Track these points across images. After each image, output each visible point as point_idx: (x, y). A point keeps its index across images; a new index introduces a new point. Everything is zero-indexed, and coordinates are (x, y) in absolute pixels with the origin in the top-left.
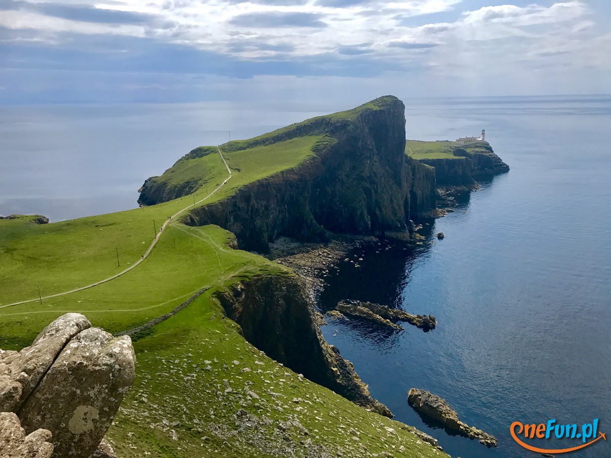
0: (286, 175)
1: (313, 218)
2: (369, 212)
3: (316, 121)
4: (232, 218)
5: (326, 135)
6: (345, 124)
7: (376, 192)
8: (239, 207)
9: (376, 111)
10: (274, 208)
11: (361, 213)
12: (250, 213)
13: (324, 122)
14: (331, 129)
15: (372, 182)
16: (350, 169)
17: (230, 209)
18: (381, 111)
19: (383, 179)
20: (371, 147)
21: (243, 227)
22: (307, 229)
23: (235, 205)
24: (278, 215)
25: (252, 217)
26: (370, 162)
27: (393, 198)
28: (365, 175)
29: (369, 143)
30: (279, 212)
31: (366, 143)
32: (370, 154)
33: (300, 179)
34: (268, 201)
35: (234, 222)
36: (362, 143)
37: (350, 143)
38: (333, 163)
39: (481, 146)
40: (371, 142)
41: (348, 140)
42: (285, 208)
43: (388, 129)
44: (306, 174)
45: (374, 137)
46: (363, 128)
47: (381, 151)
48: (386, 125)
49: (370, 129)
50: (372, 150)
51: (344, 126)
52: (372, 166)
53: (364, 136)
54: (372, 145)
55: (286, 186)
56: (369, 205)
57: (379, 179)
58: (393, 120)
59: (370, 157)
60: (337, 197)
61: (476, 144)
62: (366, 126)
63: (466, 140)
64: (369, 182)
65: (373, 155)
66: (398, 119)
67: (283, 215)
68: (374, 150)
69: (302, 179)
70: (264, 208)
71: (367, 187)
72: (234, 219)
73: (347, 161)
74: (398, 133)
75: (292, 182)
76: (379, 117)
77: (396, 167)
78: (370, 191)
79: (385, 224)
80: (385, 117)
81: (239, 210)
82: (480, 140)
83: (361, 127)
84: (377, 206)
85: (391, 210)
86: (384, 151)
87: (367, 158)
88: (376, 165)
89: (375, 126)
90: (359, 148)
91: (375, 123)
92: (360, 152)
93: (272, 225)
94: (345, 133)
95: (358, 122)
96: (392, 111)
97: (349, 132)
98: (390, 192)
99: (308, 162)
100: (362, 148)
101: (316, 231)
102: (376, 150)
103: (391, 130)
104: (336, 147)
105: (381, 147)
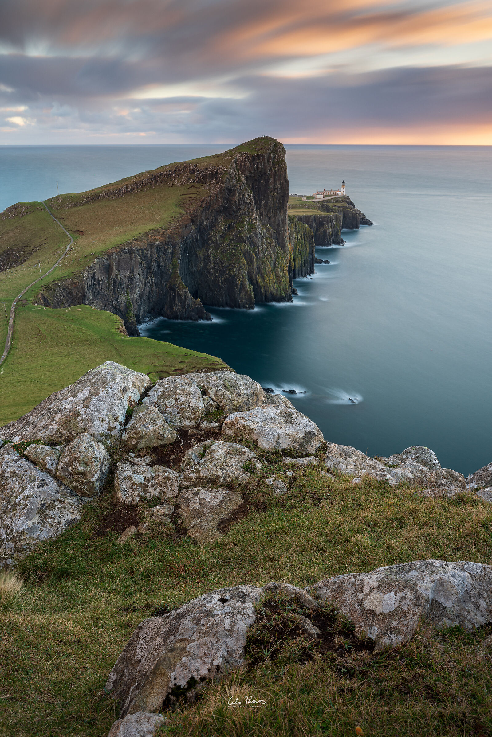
0: (151, 237)
1: (187, 290)
2: (251, 281)
3: (176, 168)
4: (91, 294)
5: (192, 186)
6: (217, 173)
7: (257, 255)
9: (253, 157)
10: (140, 280)
11: (242, 281)
12: (112, 287)
14: (199, 179)
15: (253, 244)
16: (225, 228)
17: (88, 283)
18: (259, 156)
19: (264, 240)
20: (249, 201)
21: (104, 305)
22: (180, 304)
23: (94, 278)
24: (144, 289)
25: (114, 292)
26: (249, 219)
27: (277, 263)
28: (245, 235)
29: (246, 195)
30: (145, 284)
31: (243, 195)
32: (248, 209)
33: (168, 242)
34: (132, 271)
35: (93, 300)
36: (239, 196)
37: (224, 196)
38: (205, 220)
39: (342, 201)
40: (248, 195)
41: (221, 192)
42: (152, 279)
43: (268, 178)
44: (174, 236)
45: (252, 189)
46: (239, 176)
47: (260, 206)
48: (265, 173)
49: (247, 177)
50: (251, 204)
51: (215, 175)
52: (252, 225)
53: (240, 187)
54: (251, 199)
55: (151, 251)
56: (249, 273)
57: (260, 240)
58: (274, 167)
59: (249, 213)
60: (211, 263)
61: (336, 198)
62: (242, 175)
63: (325, 194)
64: (248, 243)
65: (252, 210)
66: (279, 166)
67: (150, 288)
68: (253, 205)
69: (170, 242)
70: (127, 281)
71: (247, 250)
72: (94, 295)
73: (221, 219)
74: (280, 184)
75: (159, 246)
76: (257, 163)
77: (279, 225)
78: (251, 255)
79: (268, 294)
80: (265, 163)
81: (99, 284)
82: (340, 194)
83: (237, 176)
84: (259, 273)
85: (275, 277)
86: (264, 206)
87: (245, 214)
88: (256, 222)
89: (253, 175)
90: (235, 202)
91: (253, 171)
92: (236, 207)
93: (138, 301)
94: (217, 183)
95: (232, 170)
96: (272, 156)
97: (223, 182)
98: (273, 256)
99: (175, 220)
100: (239, 202)
101: (192, 307)
102: (255, 204)
103: (271, 179)
104: (207, 200)
105: (261, 201)
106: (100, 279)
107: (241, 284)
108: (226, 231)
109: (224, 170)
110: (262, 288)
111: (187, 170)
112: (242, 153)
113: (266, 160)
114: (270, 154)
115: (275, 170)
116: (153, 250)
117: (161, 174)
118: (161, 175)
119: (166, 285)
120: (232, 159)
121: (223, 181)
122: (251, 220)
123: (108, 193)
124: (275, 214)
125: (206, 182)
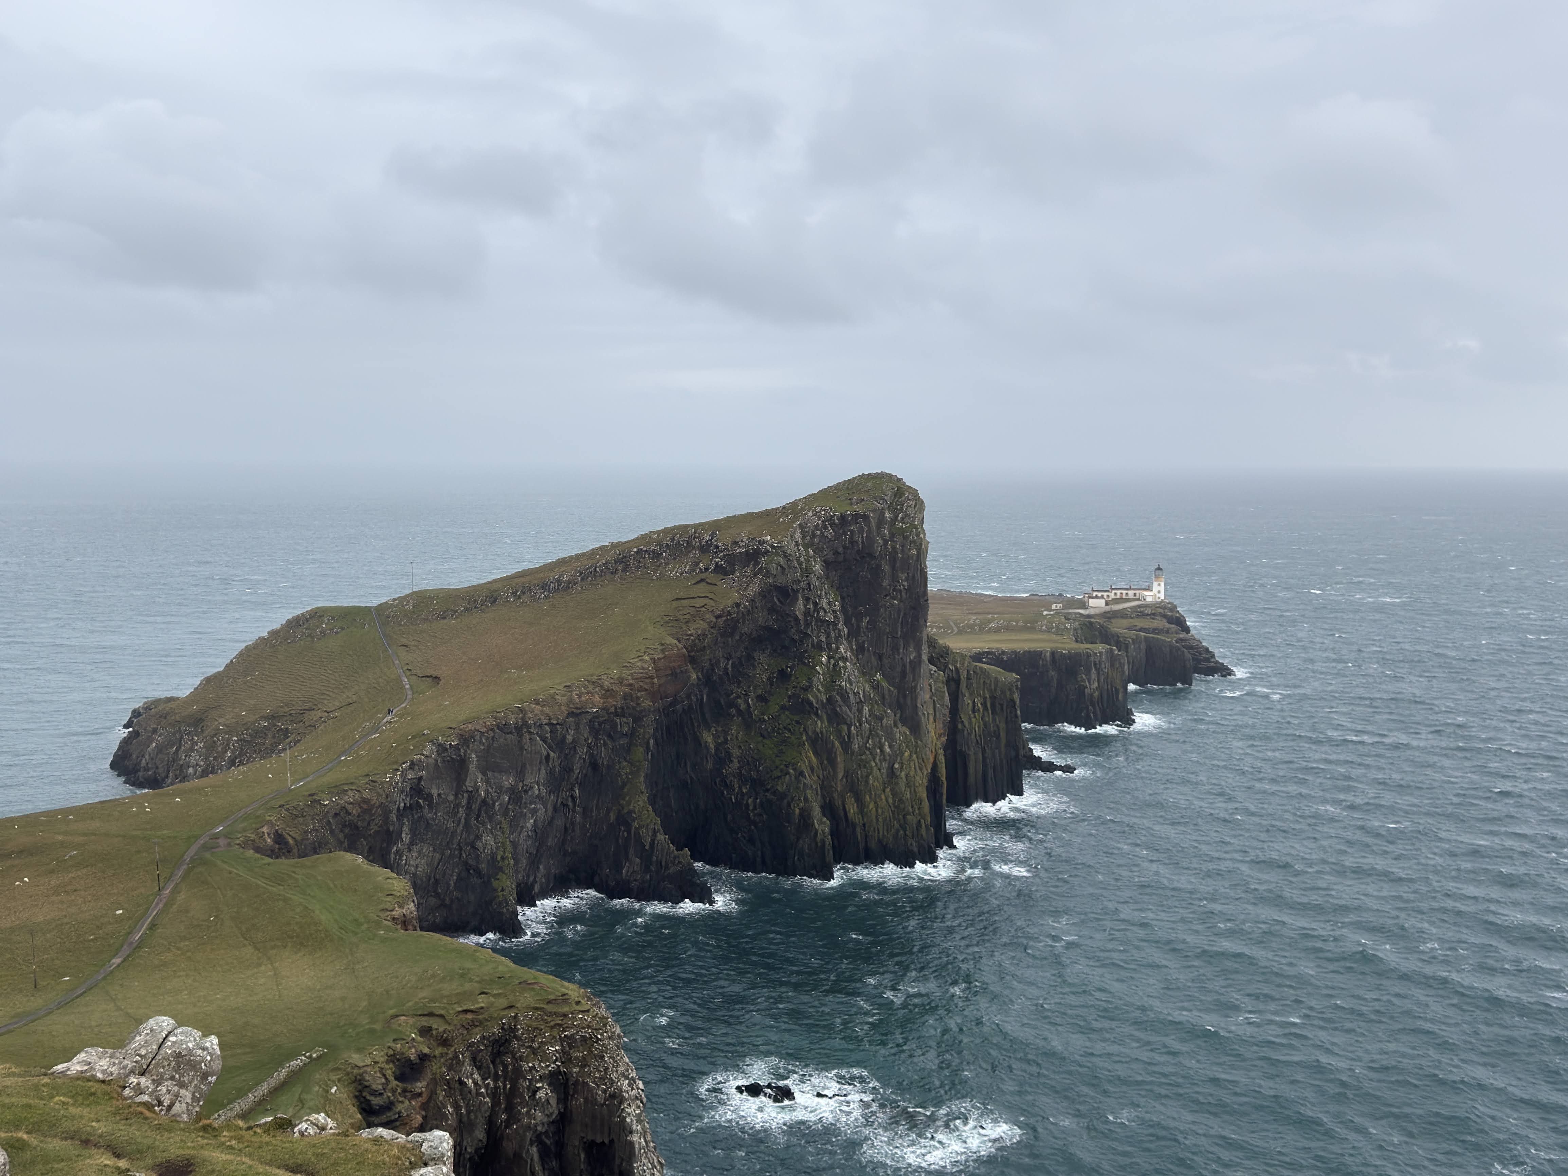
0: (579, 696)
1: (658, 827)
2: (829, 809)
3: (673, 540)
4: (406, 829)
5: (702, 580)
6: (757, 552)
7: (846, 745)
8: (429, 796)
9: (843, 518)
10: (540, 797)
11: (802, 810)
12: (462, 812)
13: (696, 543)
14: (717, 563)
15: (836, 718)
16: (770, 679)
17: (402, 800)
18: (856, 516)
19: (866, 709)
20: (830, 617)
21: (438, 856)
22: (638, 860)
23: (417, 789)
24: (553, 818)
25: (467, 825)
26: (829, 658)
27: (896, 766)
28: (816, 697)
29: (824, 603)
30: (555, 809)
31: (815, 604)
32: (828, 636)
33: (622, 708)
34: (521, 775)
35: (412, 843)
36: (805, 606)
37: (769, 605)
38: (722, 660)
39: (1153, 614)
40: (830, 603)
41: (764, 594)
42: (573, 797)
43: (879, 566)
44: (639, 694)
45: (839, 588)
46: (807, 561)
47: (859, 627)
48: (871, 556)
49: (827, 564)
50: (835, 624)
51: (753, 556)
52: (835, 672)
53: (809, 584)
54: (834, 612)
55: (577, 729)
56: (825, 788)
57: (854, 709)
58: (893, 541)
59: (829, 644)
60: (732, 761)
61: (1139, 606)
62: (814, 557)
63: (1112, 595)
64: (825, 717)
65: (837, 638)
66: (905, 538)
67: (567, 818)
68: (840, 626)
69: (628, 708)
70: (507, 798)
71: (822, 732)
72: (413, 832)
73: (762, 658)
74: (907, 579)
75: (597, 717)
76: (852, 532)
77: (904, 674)
78: (830, 746)
79: (873, 844)
80: (869, 531)
81: (431, 806)
82: (1149, 597)
83: (802, 559)
84: (851, 791)
85: (890, 801)
86: (867, 628)
87: (819, 647)
88: (845, 668)
89: (841, 558)
90: (796, 619)
91: (841, 550)
92: (799, 631)
93: (531, 850)
94: (755, 574)
95: (792, 546)
96: (887, 515)
97: (768, 574)
98: (887, 749)
99: (646, 658)
100: (806, 621)
101: (667, 867)
102: (845, 624)
103: (887, 568)
104: (729, 613)
105: (859, 617)
106: (435, 792)
107: (801, 814)
108: (772, 684)
109: (773, 547)
110: (858, 830)
111: (694, 543)
112: (818, 509)
113: (873, 523)
114: (882, 513)
115: (894, 548)
116: (581, 726)
117: (639, 552)
118: (637, 553)
119: (609, 810)
120: (794, 522)
121: (768, 572)
122: (832, 662)
123: (517, 591)
124: (896, 649)
125: (733, 572)
